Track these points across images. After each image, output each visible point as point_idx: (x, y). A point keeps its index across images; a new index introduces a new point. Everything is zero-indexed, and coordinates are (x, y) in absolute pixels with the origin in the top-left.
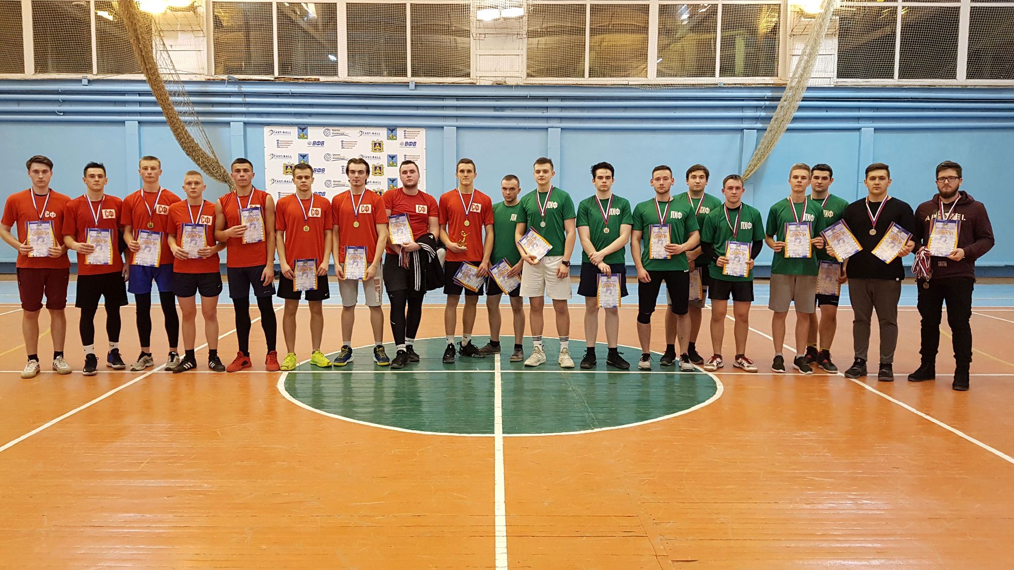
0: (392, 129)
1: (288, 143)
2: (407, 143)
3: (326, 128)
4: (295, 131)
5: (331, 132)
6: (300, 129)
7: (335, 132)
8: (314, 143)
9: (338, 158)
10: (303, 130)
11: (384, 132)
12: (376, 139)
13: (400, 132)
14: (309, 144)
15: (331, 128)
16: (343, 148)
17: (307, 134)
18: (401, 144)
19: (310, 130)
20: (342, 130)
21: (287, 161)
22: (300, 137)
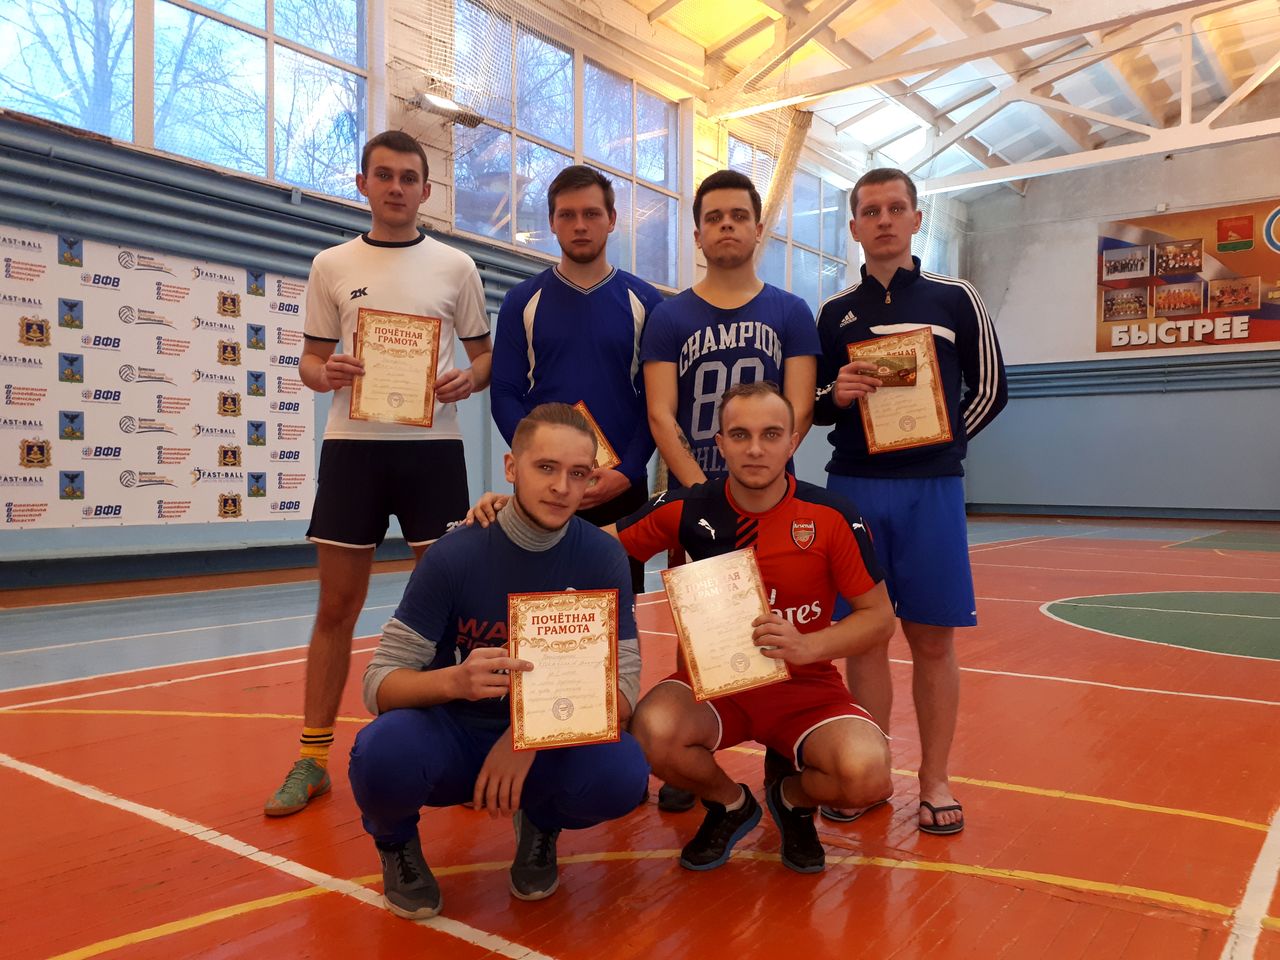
0: (256, 274)
1: (34, 271)
2: (282, 307)
3: (122, 249)
4: (50, 244)
5: (136, 260)
6: (65, 241)
7: (143, 261)
8: (97, 279)
9: (148, 318)
10: (71, 245)
11: (241, 278)
12: (228, 289)
13: (270, 282)
14: (85, 278)
15: (135, 253)
16: (159, 298)
17: (80, 256)
19: (90, 251)
20: (159, 259)
21: (32, 314)
22: (63, 260)
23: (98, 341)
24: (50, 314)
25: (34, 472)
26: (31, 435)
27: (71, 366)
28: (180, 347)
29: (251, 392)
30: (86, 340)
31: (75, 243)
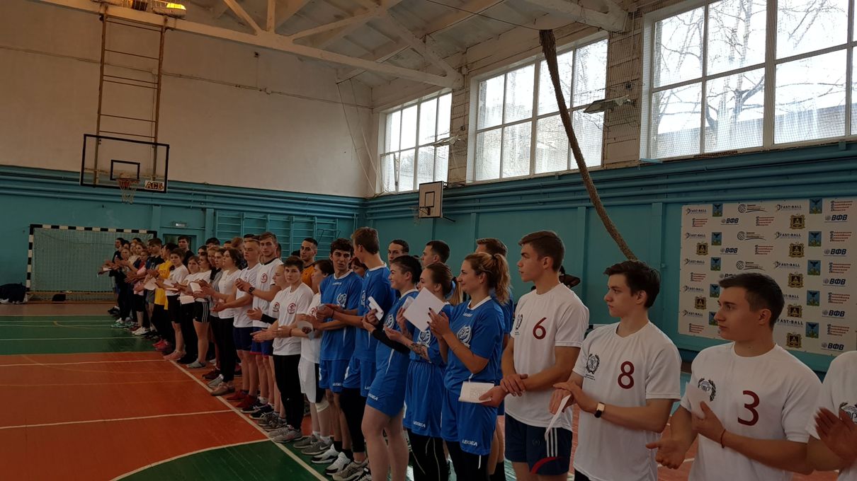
0: (816, 200)
1: (703, 221)
2: (834, 218)
3: (741, 203)
4: (710, 207)
5: (746, 208)
6: (716, 205)
7: (750, 207)
8: (729, 220)
9: (752, 236)
11: (805, 205)
12: (795, 213)
13: (826, 203)
14: (723, 221)
15: (746, 203)
17: (721, 212)
18: (828, 218)
19: (725, 206)
20: (758, 204)
21: (701, 241)
22: (715, 214)
23: (728, 250)
24: (708, 240)
25: (700, 311)
26: (700, 295)
27: (716, 263)
28: (767, 249)
29: (810, 273)
30: (722, 251)
31: (719, 206)
